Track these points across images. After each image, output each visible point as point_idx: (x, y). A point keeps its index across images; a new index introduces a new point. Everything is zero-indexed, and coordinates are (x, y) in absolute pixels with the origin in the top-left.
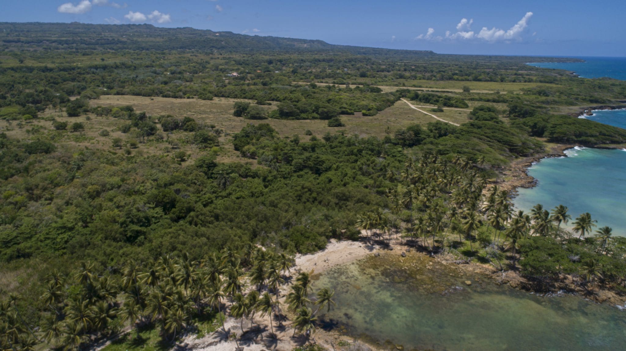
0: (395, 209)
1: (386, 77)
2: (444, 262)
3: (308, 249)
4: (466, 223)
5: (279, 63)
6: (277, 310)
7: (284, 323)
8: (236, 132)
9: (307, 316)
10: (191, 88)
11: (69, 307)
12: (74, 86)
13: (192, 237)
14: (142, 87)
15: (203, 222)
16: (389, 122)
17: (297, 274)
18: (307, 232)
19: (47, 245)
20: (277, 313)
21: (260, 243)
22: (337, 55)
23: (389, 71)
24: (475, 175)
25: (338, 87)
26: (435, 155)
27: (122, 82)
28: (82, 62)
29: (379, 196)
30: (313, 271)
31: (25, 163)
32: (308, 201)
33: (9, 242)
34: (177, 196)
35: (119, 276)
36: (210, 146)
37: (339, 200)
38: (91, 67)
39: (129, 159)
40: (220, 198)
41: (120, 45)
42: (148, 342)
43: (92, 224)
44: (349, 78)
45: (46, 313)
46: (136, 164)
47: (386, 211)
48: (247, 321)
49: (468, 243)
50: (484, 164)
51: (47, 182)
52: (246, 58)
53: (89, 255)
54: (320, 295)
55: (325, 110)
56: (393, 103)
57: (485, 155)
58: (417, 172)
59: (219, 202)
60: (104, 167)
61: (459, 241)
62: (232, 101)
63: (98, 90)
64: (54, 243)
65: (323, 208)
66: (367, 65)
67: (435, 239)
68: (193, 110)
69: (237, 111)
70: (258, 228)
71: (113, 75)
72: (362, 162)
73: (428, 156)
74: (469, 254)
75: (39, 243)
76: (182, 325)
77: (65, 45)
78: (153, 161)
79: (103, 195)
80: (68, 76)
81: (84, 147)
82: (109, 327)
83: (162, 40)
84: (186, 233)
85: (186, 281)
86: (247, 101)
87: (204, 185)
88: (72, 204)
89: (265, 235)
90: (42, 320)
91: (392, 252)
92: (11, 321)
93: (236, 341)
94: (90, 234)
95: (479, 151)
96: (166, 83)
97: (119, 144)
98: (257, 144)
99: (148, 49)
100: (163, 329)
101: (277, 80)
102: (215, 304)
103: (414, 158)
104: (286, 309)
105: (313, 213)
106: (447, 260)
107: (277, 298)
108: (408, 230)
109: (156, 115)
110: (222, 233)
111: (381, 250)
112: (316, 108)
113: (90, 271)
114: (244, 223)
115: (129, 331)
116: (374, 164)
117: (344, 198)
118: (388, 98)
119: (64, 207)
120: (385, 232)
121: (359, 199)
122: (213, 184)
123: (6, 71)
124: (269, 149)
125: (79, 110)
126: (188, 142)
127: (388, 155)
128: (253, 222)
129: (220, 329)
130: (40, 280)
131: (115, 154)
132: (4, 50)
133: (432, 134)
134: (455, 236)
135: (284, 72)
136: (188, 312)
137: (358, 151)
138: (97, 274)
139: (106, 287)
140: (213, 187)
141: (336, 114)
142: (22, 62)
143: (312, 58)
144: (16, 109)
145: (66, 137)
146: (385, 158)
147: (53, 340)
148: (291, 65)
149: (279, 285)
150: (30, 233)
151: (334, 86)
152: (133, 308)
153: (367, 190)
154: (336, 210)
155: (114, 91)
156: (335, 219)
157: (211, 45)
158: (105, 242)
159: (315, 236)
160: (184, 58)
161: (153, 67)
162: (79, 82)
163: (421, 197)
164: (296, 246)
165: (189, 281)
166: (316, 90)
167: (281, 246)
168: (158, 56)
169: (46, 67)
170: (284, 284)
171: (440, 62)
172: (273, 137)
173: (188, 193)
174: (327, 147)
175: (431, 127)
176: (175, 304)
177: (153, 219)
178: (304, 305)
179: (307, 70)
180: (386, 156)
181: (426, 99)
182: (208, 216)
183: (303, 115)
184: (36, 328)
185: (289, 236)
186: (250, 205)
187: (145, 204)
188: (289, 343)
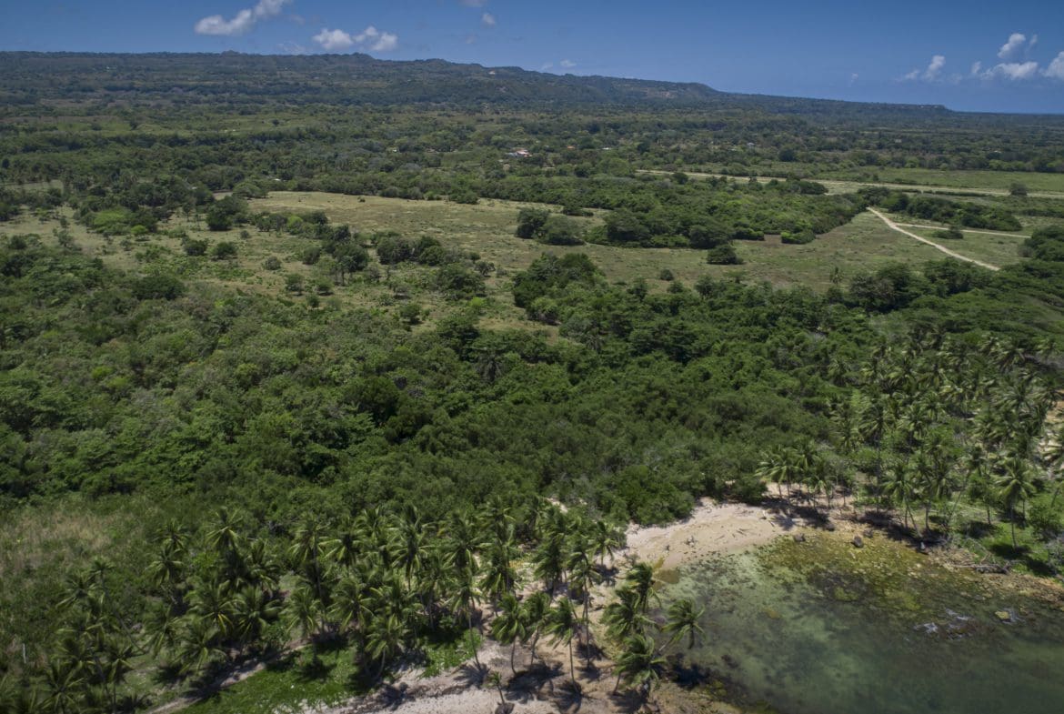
0: (843, 443)
1: (836, 160)
2: (949, 566)
3: (653, 516)
4: (1005, 484)
5: (612, 131)
6: (584, 635)
7: (597, 663)
8: (519, 270)
9: (644, 653)
10: (436, 180)
11: (194, 592)
12: (222, 172)
13: (426, 473)
14: (344, 177)
15: (447, 446)
16: (839, 258)
17: (629, 565)
18: (653, 479)
19: (161, 472)
20: (584, 642)
21: (556, 496)
22: (733, 114)
23: (843, 150)
24: (1030, 379)
25: (733, 181)
26: (937, 332)
27: (308, 167)
28: (239, 127)
29: (809, 414)
30: (661, 562)
31: (131, 317)
32: (658, 416)
33: (97, 461)
34: (400, 392)
35: (286, 540)
36: (467, 295)
37: (724, 417)
38: (253, 138)
39: (314, 315)
40: (483, 400)
41: (307, 95)
42: (332, 673)
43: (243, 438)
44: (756, 163)
45: (154, 599)
46: (326, 326)
47: (824, 446)
48: (523, 651)
49: (1007, 527)
50: (1053, 355)
51: (169, 353)
52: (545, 121)
53: (233, 497)
54: (672, 612)
55: (703, 229)
56: (849, 217)
57: (1057, 337)
58: (897, 368)
59: (481, 407)
60: (268, 329)
61: (987, 522)
62: (514, 207)
63: (264, 180)
64: (174, 468)
65: (688, 432)
66: (796, 135)
67: (930, 514)
68: (439, 224)
69: (524, 227)
70: (554, 466)
71: (294, 151)
72: (776, 339)
73: (921, 333)
74: (1008, 552)
75: (149, 467)
76: (397, 646)
77: (211, 96)
78: (357, 323)
79: (264, 381)
80: (212, 153)
81: (234, 290)
82: (263, 638)
83: (386, 84)
84: (413, 465)
85: (408, 560)
86: (544, 207)
87: (454, 373)
88: (208, 397)
89: (567, 480)
90: (147, 611)
91: (833, 536)
92: (95, 608)
93: (500, 690)
94: (237, 457)
95: (1041, 326)
96: (389, 169)
97: (298, 285)
98: (560, 295)
99: (358, 103)
100: (360, 650)
101: (606, 165)
102: (462, 612)
103: (890, 336)
104: (602, 635)
105: (667, 442)
106: (955, 562)
107: (586, 611)
108: (870, 490)
109: (367, 230)
110: (483, 471)
111: (809, 528)
112: (684, 223)
113: (235, 529)
114: (527, 454)
115: (300, 647)
116: (801, 345)
117: (735, 413)
118: (838, 206)
119: (195, 401)
120: (819, 492)
121: (766, 418)
122: (470, 372)
123: (107, 143)
124: (584, 306)
125: (229, 218)
126: (425, 285)
127: (834, 329)
128: (545, 453)
129: (470, 663)
130: (147, 536)
131: (289, 304)
132: (106, 105)
133: (934, 287)
134: (977, 510)
135: (621, 149)
136: (411, 622)
137: (769, 316)
138: (247, 534)
139: (261, 560)
140: (469, 377)
141: (725, 237)
142: (134, 126)
143: (681, 121)
144: (119, 214)
145: (204, 268)
146: (827, 334)
147: (164, 652)
148: (636, 135)
149: (591, 585)
150: (133, 446)
151: (723, 180)
152: (308, 605)
153: (784, 401)
154: (717, 438)
155: (294, 183)
156: (713, 456)
157: (480, 93)
158: (263, 474)
159: (670, 490)
160: (426, 120)
161: (366, 137)
162: (231, 165)
163: (904, 422)
164: (629, 508)
165: (415, 563)
166: (685, 188)
167: (599, 504)
168: (378, 115)
169: (176, 137)
170: (599, 584)
171: (961, 131)
172: (593, 282)
173: (422, 388)
174: (702, 306)
175: (932, 272)
176: (387, 605)
177: (354, 435)
178: (639, 632)
179: (668, 145)
180: (829, 330)
181: (925, 210)
182: (456, 435)
183: (657, 239)
184: (136, 626)
185: (615, 487)
186: (541, 417)
187: (340, 403)
188: (606, 705)
